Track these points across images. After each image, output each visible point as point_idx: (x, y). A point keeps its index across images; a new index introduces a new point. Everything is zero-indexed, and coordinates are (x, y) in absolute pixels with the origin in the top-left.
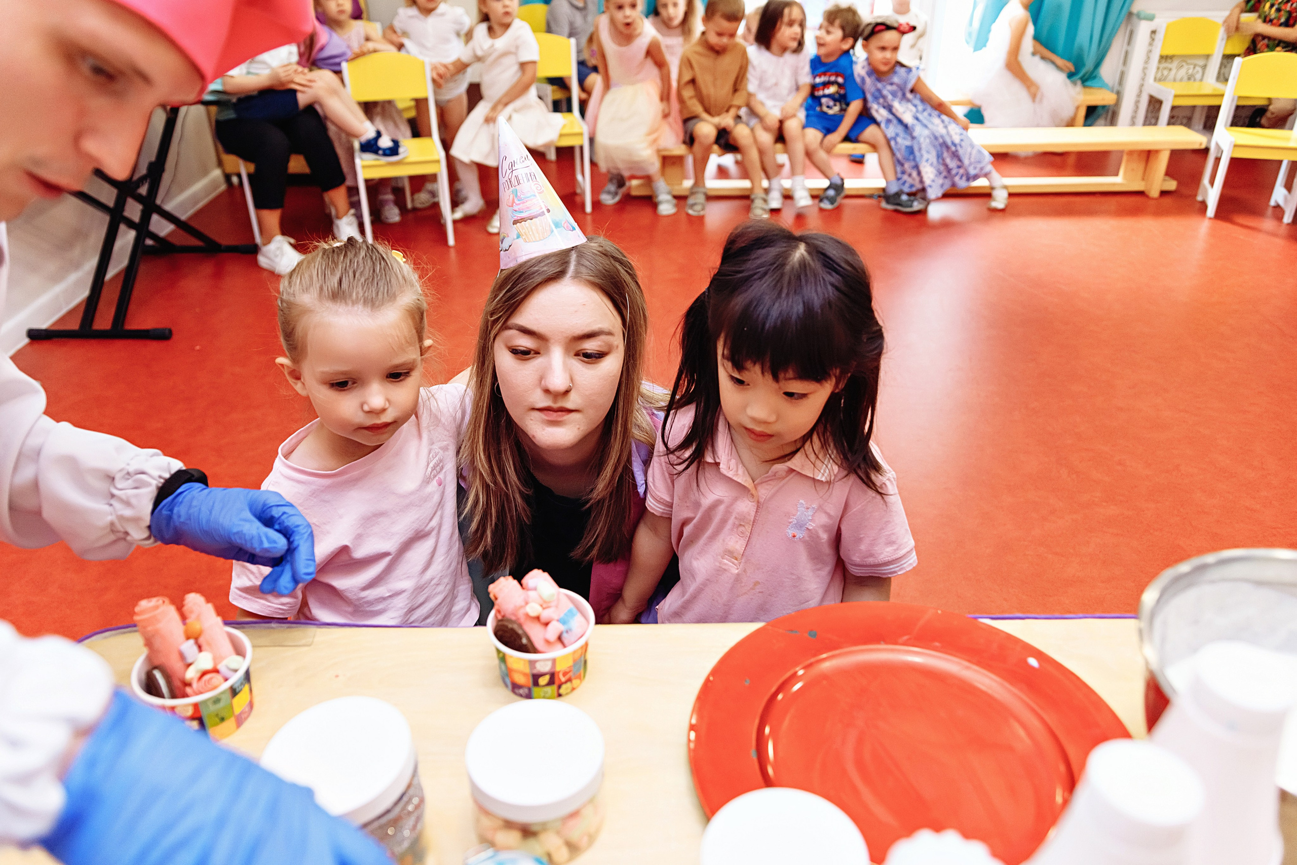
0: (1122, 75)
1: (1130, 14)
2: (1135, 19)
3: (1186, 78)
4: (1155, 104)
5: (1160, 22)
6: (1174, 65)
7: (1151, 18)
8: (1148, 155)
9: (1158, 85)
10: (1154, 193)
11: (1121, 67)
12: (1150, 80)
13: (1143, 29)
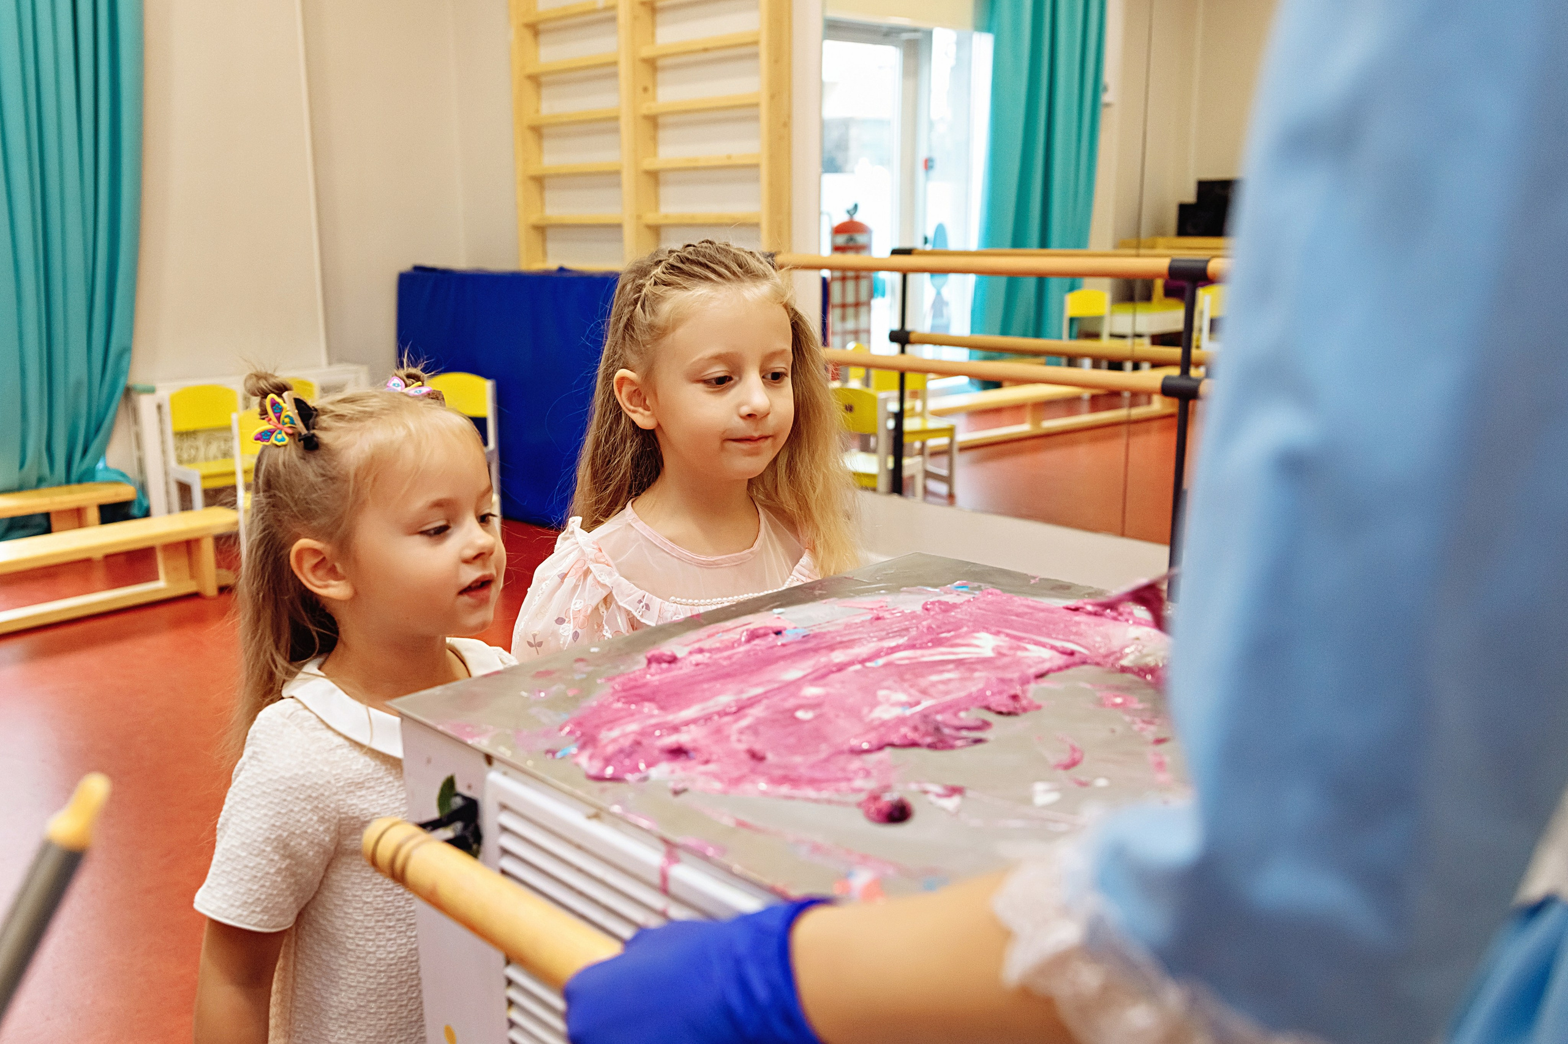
0: (141, 462)
1: (128, 391)
2: (134, 395)
3: (219, 455)
4: (185, 489)
5: (164, 393)
6: (200, 442)
7: (151, 391)
8: (188, 547)
9: (185, 468)
10: (211, 590)
11: (135, 453)
12: (173, 463)
13: (146, 405)
